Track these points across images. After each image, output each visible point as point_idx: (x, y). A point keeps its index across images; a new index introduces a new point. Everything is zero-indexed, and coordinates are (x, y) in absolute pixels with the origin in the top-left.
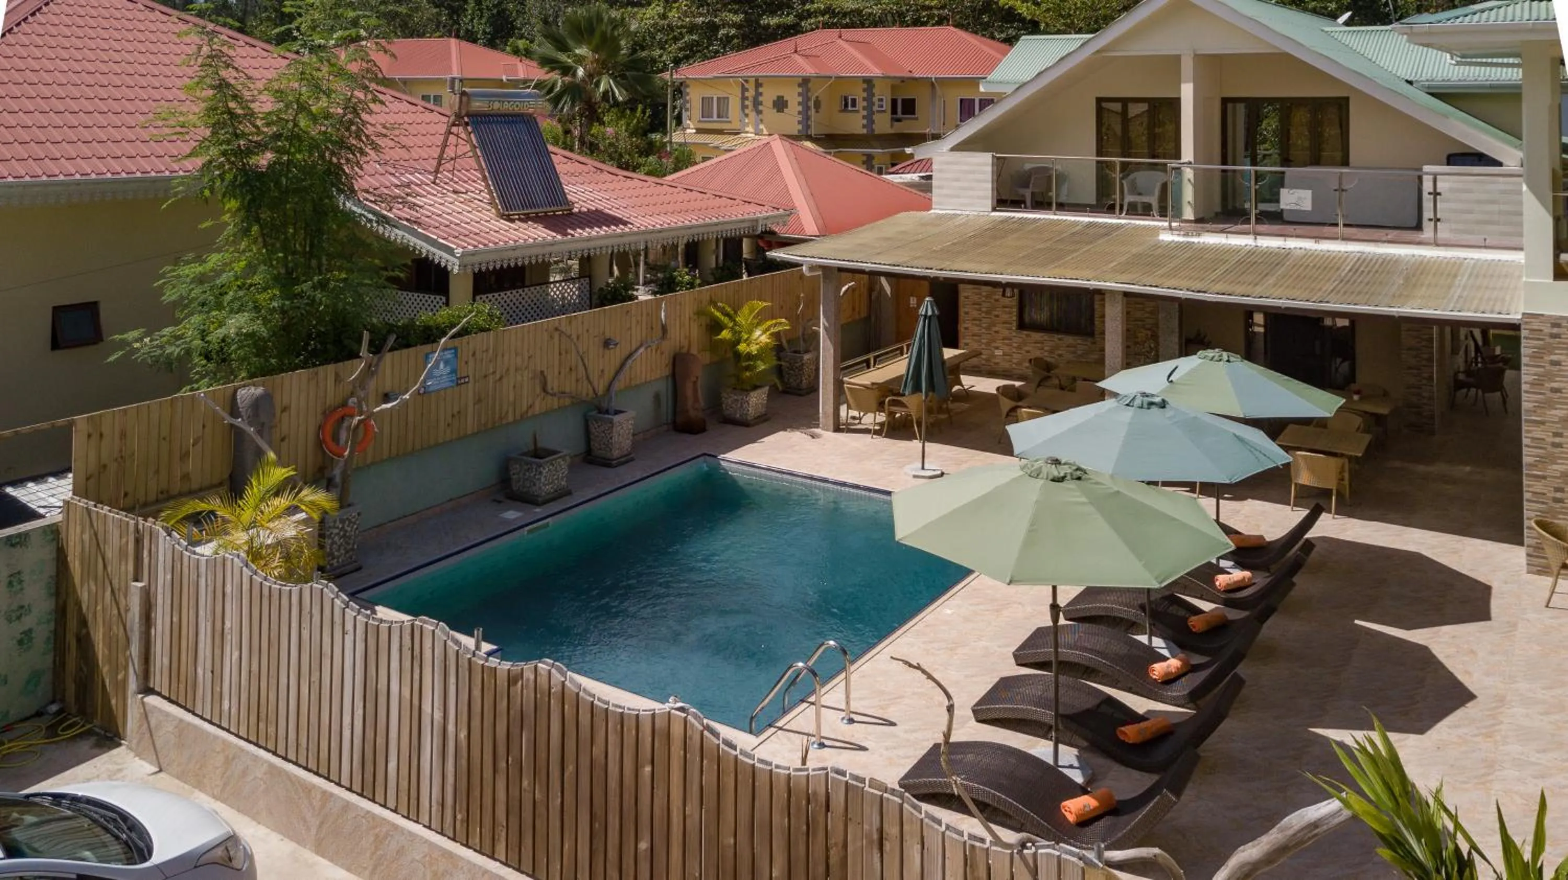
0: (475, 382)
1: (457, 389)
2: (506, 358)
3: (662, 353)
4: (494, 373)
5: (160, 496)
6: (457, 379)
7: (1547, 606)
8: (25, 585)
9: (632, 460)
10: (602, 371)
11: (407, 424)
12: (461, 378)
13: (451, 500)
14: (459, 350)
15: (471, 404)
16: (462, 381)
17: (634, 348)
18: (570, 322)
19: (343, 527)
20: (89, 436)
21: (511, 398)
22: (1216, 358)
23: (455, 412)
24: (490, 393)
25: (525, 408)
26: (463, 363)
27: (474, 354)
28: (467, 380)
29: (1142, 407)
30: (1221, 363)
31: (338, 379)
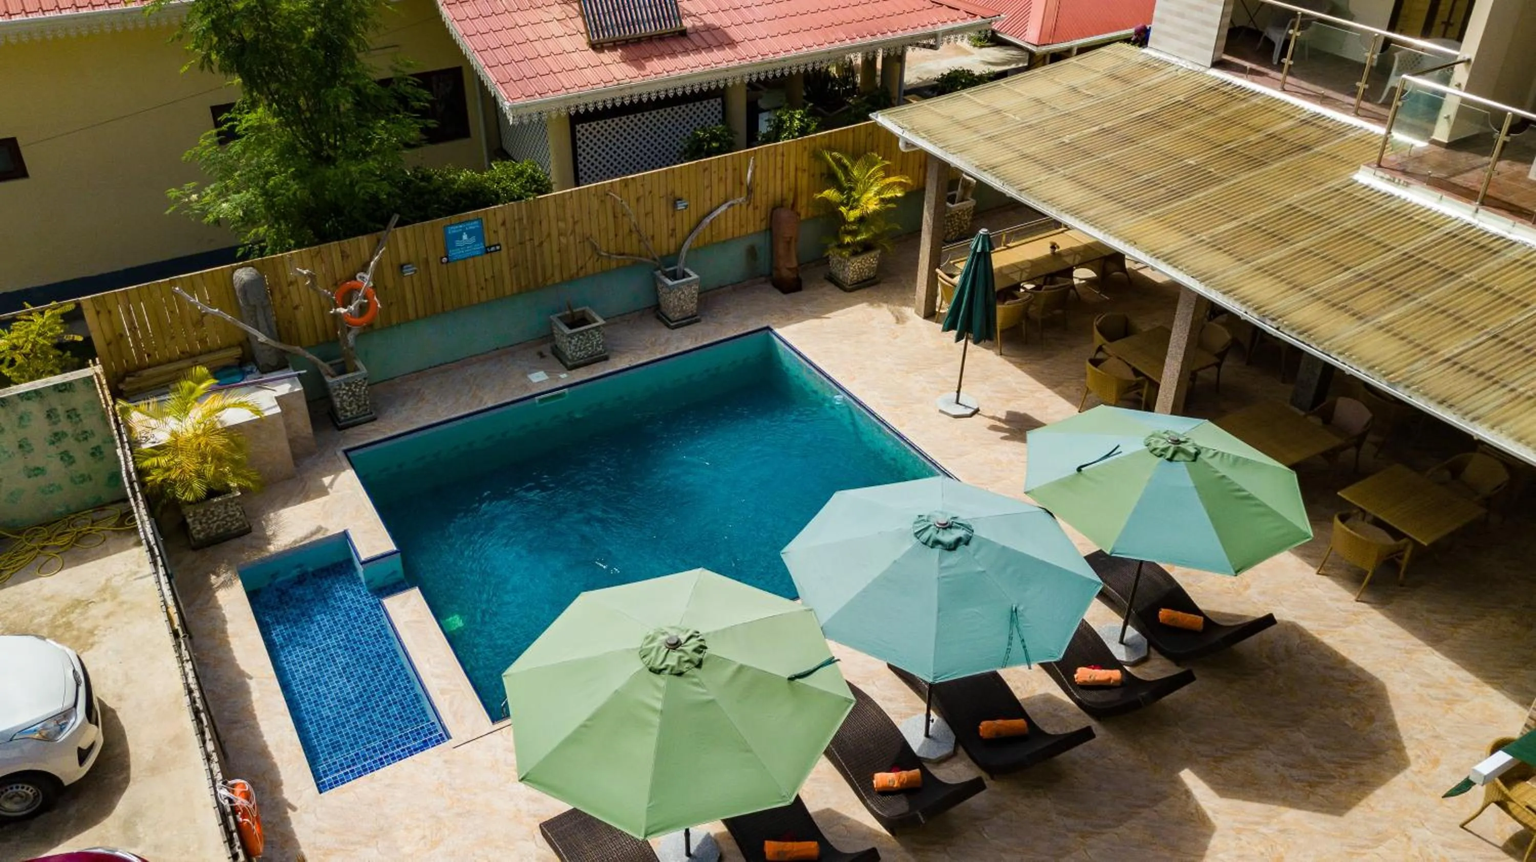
0: (508, 249)
1: (488, 257)
2: (545, 224)
3: (755, 208)
4: (531, 239)
5: (182, 356)
6: (486, 248)
7: (1462, 826)
8: (82, 417)
9: (698, 321)
10: (674, 230)
11: (432, 288)
12: (490, 247)
13: (497, 349)
14: (484, 220)
15: (506, 269)
16: (493, 249)
17: (715, 204)
18: (626, 185)
19: (350, 390)
20: (98, 313)
21: (556, 261)
22: (1157, 452)
23: (488, 276)
24: (529, 258)
25: (574, 271)
26: (491, 232)
27: (504, 224)
28: (498, 248)
29: (925, 544)
30: (1161, 459)
31: (344, 256)
